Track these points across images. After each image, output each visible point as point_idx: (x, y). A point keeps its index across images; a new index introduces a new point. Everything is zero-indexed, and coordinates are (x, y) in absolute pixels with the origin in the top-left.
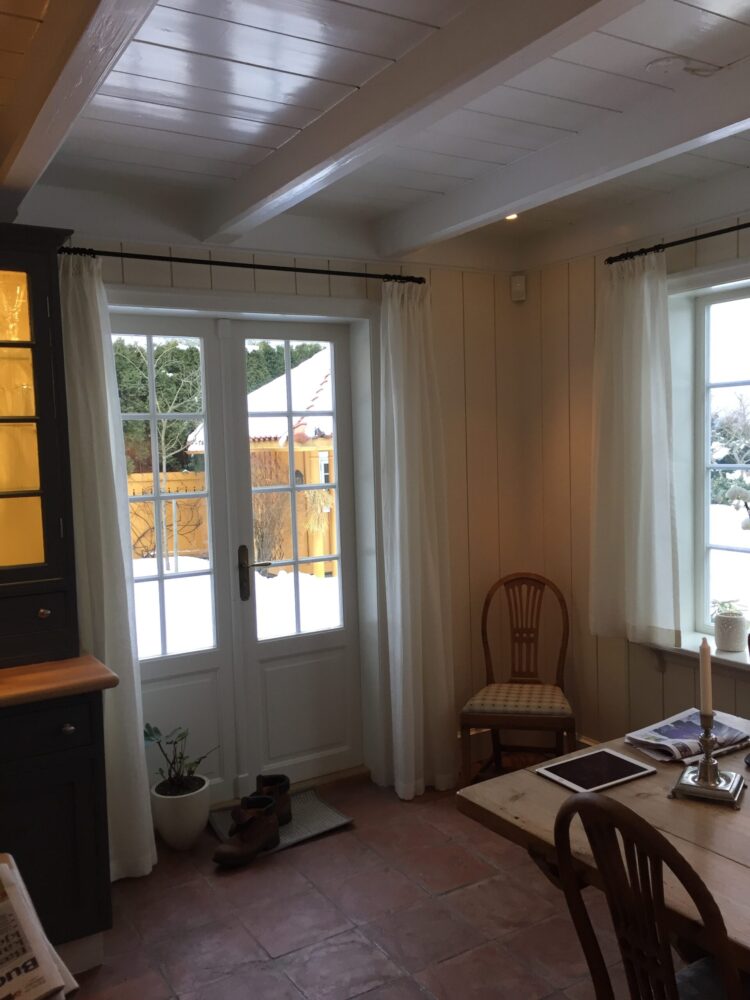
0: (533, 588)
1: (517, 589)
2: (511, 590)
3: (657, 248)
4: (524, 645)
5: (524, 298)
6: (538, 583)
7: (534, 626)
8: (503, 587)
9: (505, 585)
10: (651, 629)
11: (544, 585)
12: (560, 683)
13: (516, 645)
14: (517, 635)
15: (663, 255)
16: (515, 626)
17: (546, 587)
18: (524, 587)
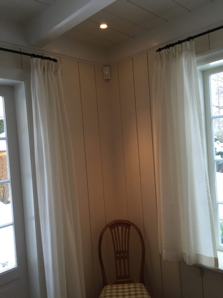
0: (124, 228)
1: (116, 228)
2: (113, 230)
3: (189, 39)
4: (122, 260)
5: (109, 78)
6: (126, 224)
7: (127, 249)
8: (108, 229)
9: (109, 227)
10: (198, 256)
11: (130, 225)
12: (142, 280)
13: (118, 260)
14: (118, 255)
15: (193, 42)
16: (116, 250)
17: (131, 227)
18: (120, 228)
